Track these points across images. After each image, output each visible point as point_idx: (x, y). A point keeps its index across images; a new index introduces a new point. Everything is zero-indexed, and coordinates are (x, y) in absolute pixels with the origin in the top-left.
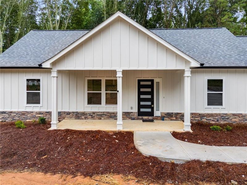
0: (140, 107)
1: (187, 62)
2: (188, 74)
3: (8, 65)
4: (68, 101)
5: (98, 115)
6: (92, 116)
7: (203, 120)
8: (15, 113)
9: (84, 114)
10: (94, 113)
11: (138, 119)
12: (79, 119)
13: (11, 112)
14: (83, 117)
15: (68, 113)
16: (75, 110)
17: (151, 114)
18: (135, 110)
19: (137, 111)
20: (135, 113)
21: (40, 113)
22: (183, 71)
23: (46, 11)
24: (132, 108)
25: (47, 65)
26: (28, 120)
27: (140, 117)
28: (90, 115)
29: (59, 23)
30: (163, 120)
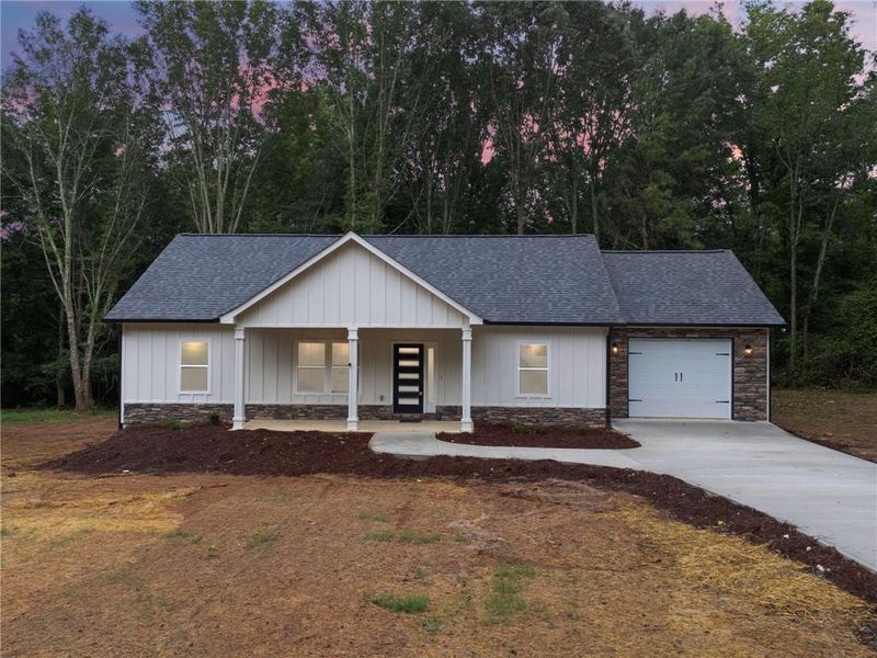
0: (397, 395)
1: (465, 318)
2: (467, 336)
3: (147, 316)
4: (261, 389)
5: (317, 411)
6: (306, 412)
7: (512, 419)
8: (158, 406)
9: (290, 408)
10: (309, 407)
11: (393, 418)
12: (281, 418)
13: (152, 405)
14: (289, 415)
15: (261, 408)
16: (273, 402)
17: (419, 408)
18: (389, 401)
19: (391, 403)
20: (387, 406)
21: (207, 407)
22: (459, 332)
23: (188, 146)
24: (382, 398)
25: (228, 319)
26: (182, 421)
27: (398, 415)
28: (303, 411)
29: (225, 185)
30: (440, 419)
